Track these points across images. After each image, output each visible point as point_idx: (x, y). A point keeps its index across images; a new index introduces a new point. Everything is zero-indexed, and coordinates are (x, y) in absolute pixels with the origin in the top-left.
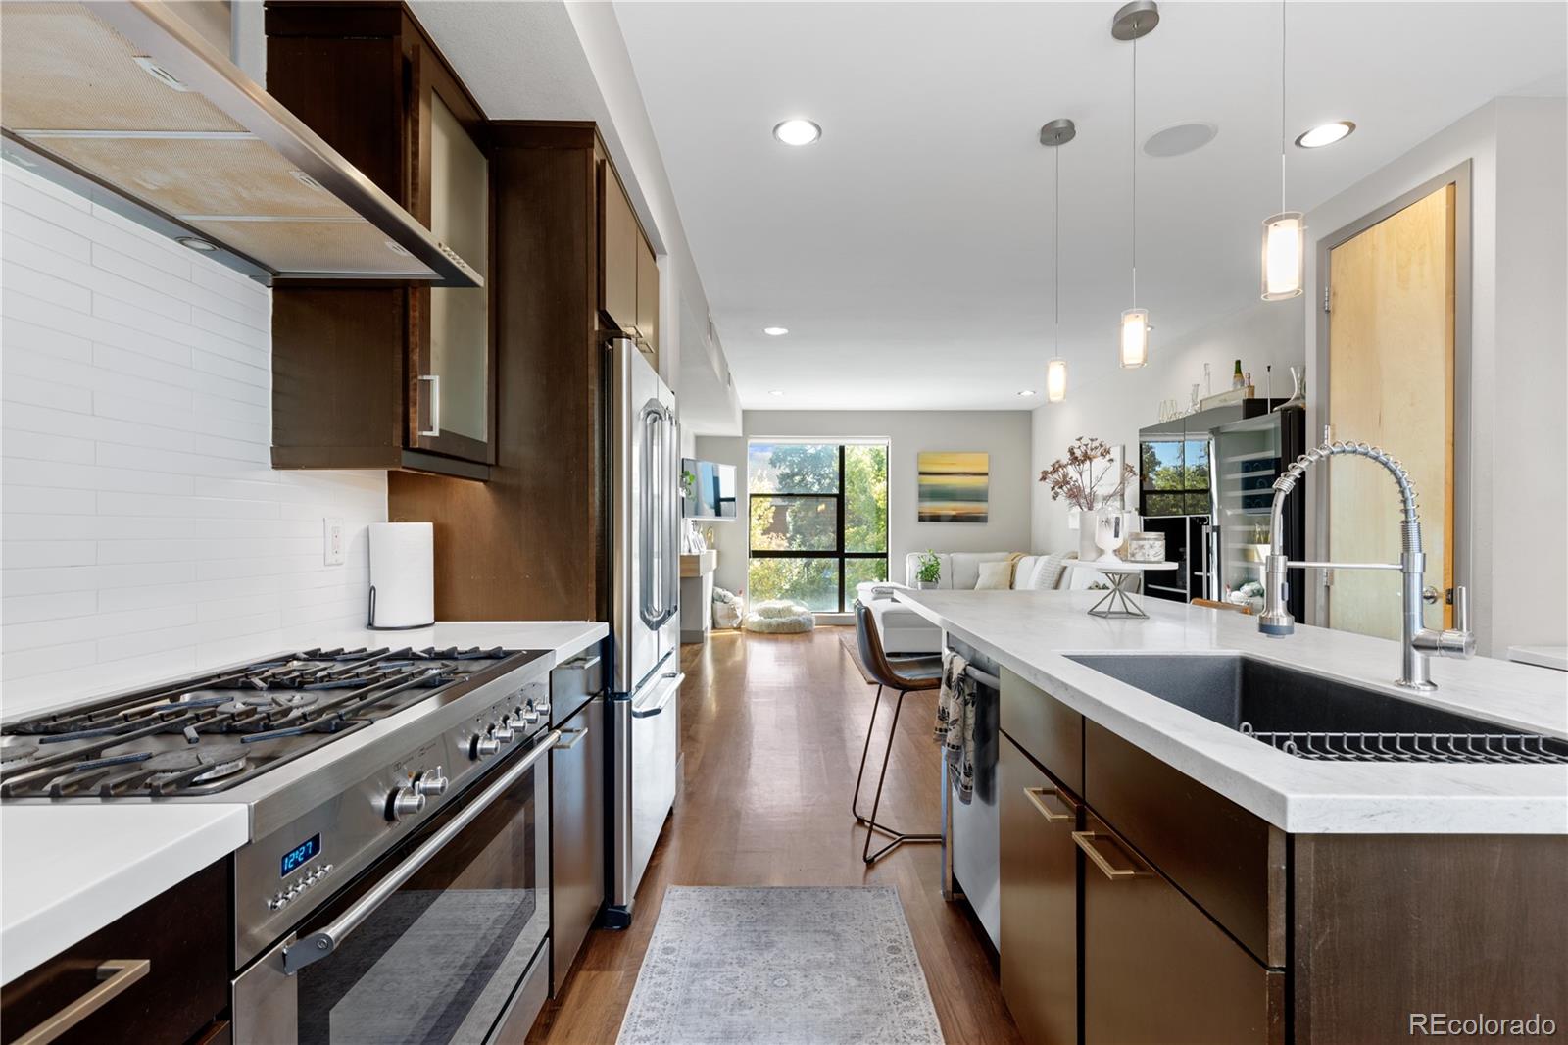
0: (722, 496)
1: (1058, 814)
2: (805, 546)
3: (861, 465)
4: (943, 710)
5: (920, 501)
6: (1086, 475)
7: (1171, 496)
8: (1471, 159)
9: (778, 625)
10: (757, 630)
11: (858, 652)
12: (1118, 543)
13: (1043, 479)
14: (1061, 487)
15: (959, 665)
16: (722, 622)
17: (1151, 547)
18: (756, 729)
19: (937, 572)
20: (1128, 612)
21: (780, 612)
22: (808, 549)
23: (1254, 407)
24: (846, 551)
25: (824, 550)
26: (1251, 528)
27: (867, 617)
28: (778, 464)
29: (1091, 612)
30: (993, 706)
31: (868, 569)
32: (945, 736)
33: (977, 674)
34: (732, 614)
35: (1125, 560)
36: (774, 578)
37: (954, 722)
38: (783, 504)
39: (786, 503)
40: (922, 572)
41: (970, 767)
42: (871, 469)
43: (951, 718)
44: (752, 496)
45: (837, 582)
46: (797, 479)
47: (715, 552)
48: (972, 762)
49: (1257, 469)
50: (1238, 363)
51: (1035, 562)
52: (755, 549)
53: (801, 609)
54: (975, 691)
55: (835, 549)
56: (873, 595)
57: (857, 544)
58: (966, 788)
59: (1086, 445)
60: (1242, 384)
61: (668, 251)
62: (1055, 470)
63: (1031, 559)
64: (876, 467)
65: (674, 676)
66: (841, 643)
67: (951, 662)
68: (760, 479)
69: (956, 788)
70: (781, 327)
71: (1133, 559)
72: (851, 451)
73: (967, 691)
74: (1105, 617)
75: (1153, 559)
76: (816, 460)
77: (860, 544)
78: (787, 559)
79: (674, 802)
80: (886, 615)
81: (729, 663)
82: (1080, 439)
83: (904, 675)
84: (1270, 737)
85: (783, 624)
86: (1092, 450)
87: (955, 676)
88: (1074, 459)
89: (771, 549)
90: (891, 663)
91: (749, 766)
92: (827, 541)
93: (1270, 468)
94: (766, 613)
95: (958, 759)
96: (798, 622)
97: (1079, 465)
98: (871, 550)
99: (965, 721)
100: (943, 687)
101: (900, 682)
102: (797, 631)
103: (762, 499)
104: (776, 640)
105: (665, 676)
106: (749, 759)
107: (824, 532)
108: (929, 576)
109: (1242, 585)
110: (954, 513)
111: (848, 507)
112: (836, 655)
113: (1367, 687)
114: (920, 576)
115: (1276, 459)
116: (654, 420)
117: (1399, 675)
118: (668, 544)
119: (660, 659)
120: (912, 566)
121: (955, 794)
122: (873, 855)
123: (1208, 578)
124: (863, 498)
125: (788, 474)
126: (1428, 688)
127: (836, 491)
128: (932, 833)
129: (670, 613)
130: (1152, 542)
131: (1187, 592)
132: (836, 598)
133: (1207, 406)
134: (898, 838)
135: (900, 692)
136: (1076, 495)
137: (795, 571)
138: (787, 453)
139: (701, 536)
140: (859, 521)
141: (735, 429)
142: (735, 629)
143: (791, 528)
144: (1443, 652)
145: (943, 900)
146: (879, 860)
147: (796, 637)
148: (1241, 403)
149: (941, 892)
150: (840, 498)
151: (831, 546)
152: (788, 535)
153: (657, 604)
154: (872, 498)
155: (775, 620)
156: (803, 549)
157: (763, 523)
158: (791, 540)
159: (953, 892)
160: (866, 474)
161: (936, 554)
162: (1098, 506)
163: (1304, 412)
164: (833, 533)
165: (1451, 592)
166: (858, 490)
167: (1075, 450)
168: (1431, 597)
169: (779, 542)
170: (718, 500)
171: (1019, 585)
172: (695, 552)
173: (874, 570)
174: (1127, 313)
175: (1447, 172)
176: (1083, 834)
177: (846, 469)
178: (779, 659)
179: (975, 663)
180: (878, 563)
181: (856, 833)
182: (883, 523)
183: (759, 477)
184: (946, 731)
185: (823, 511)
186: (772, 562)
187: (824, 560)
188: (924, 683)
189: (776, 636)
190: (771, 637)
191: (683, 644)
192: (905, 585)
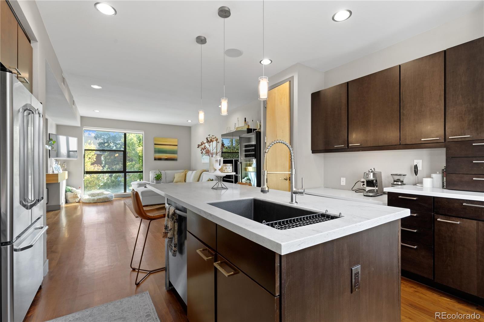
0: (70, 150)
1: (209, 257)
2: (110, 169)
3: (132, 141)
4: (166, 226)
5: (155, 153)
6: (211, 146)
7: (227, 154)
8: (293, 76)
9: (98, 199)
10: (88, 202)
11: (132, 206)
12: (220, 167)
13: (198, 147)
14: (204, 150)
15: (172, 210)
16: (70, 200)
17: (229, 168)
18: (87, 242)
19: (161, 177)
20: (223, 188)
21: (98, 194)
22: (111, 170)
23: (249, 131)
24: (127, 171)
25: (118, 170)
26: (247, 163)
27: (136, 195)
28: (98, 139)
29: (213, 188)
30: (184, 222)
31: (136, 176)
32: (167, 235)
33: (178, 212)
34: (76, 196)
35: (222, 172)
36: (96, 181)
37: (171, 230)
38: (100, 153)
39: (102, 153)
40: (156, 177)
41: (176, 244)
42: (137, 142)
43: (169, 228)
44: (85, 150)
45: (123, 181)
46: (106, 144)
47: (67, 172)
48: (177, 242)
49: (250, 147)
50: (245, 118)
51: (192, 173)
52: (87, 171)
53: (107, 193)
54: (178, 218)
55: (122, 170)
56: (137, 186)
57: (131, 168)
58: (175, 251)
59: (211, 137)
60: (246, 124)
61: (38, 41)
62: (202, 144)
63: (191, 172)
64: (139, 141)
65: (42, 228)
66: (125, 204)
67: (169, 209)
68: (90, 144)
69: (171, 252)
70: (99, 86)
71: (224, 172)
72: (129, 135)
73: (175, 218)
74: (216, 190)
75: (230, 172)
76: (114, 138)
77: (133, 168)
78: (102, 174)
79: (42, 283)
80: (142, 193)
81: (74, 216)
82: (209, 135)
83: (151, 214)
84: (269, 224)
85: (100, 199)
86: (213, 139)
87: (171, 214)
88: (208, 142)
89: (95, 171)
90: (146, 210)
91: (83, 258)
92: (119, 167)
93: (253, 147)
94: (93, 195)
95: (172, 242)
96: (107, 198)
97: (209, 143)
98: (136, 170)
99: (174, 229)
100: (166, 218)
101: (149, 217)
102: (106, 201)
103: (90, 151)
104: (97, 205)
105: (36, 229)
106: (83, 255)
107: (118, 164)
108: (158, 178)
109: (245, 177)
110: (166, 157)
111: (128, 155)
112: (123, 209)
113: (284, 204)
114: (155, 179)
115: (255, 145)
116: (29, 114)
117: (290, 201)
118: (38, 170)
119: (33, 221)
120: (152, 175)
121: (170, 254)
122: (139, 282)
123: (239, 176)
124: (133, 152)
125: (102, 142)
126: (296, 203)
127: (122, 149)
128: (161, 267)
129: (38, 201)
130: (229, 167)
131: (234, 180)
132: (123, 187)
133: (239, 129)
134: (149, 272)
135: (149, 221)
136: (208, 152)
137: (106, 178)
138: (101, 135)
139: (59, 166)
140: (132, 160)
141: (77, 123)
142: (77, 202)
143: (104, 162)
144: (299, 194)
145: (166, 290)
146: (141, 283)
147: (105, 203)
148: (246, 130)
149: (165, 288)
150: (125, 152)
151: (121, 169)
152: (102, 165)
153: (31, 197)
154: (137, 152)
155: (96, 198)
156: (109, 170)
157: (91, 161)
158: (103, 167)
159: (169, 287)
160: (134, 144)
161: (161, 171)
162: (214, 156)
163: (261, 133)
164: (122, 164)
165: (290, 178)
166: (131, 149)
167: (208, 139)
168: (286, 179)
169: (98, 167)
170: (69, 152)
171: (187, 181)
172: (56, 172)
173: (138, 177)
174: (222, 99)
175: (289, 78)
176: (217, 263)
177: (127, 142)
178: (98, 212)
179: (177, 208)
180: (139, 174)
181: (132, 274)
182: (141, 161)
183: (89, 143)
184: (167, 233)
185: (117, 156)
186: (95, 175)
187: (117, 174)
188: (159, 216)
189: (96, 204)
190: (94, 204)
191: (48, 211)
192: (149, 182)
